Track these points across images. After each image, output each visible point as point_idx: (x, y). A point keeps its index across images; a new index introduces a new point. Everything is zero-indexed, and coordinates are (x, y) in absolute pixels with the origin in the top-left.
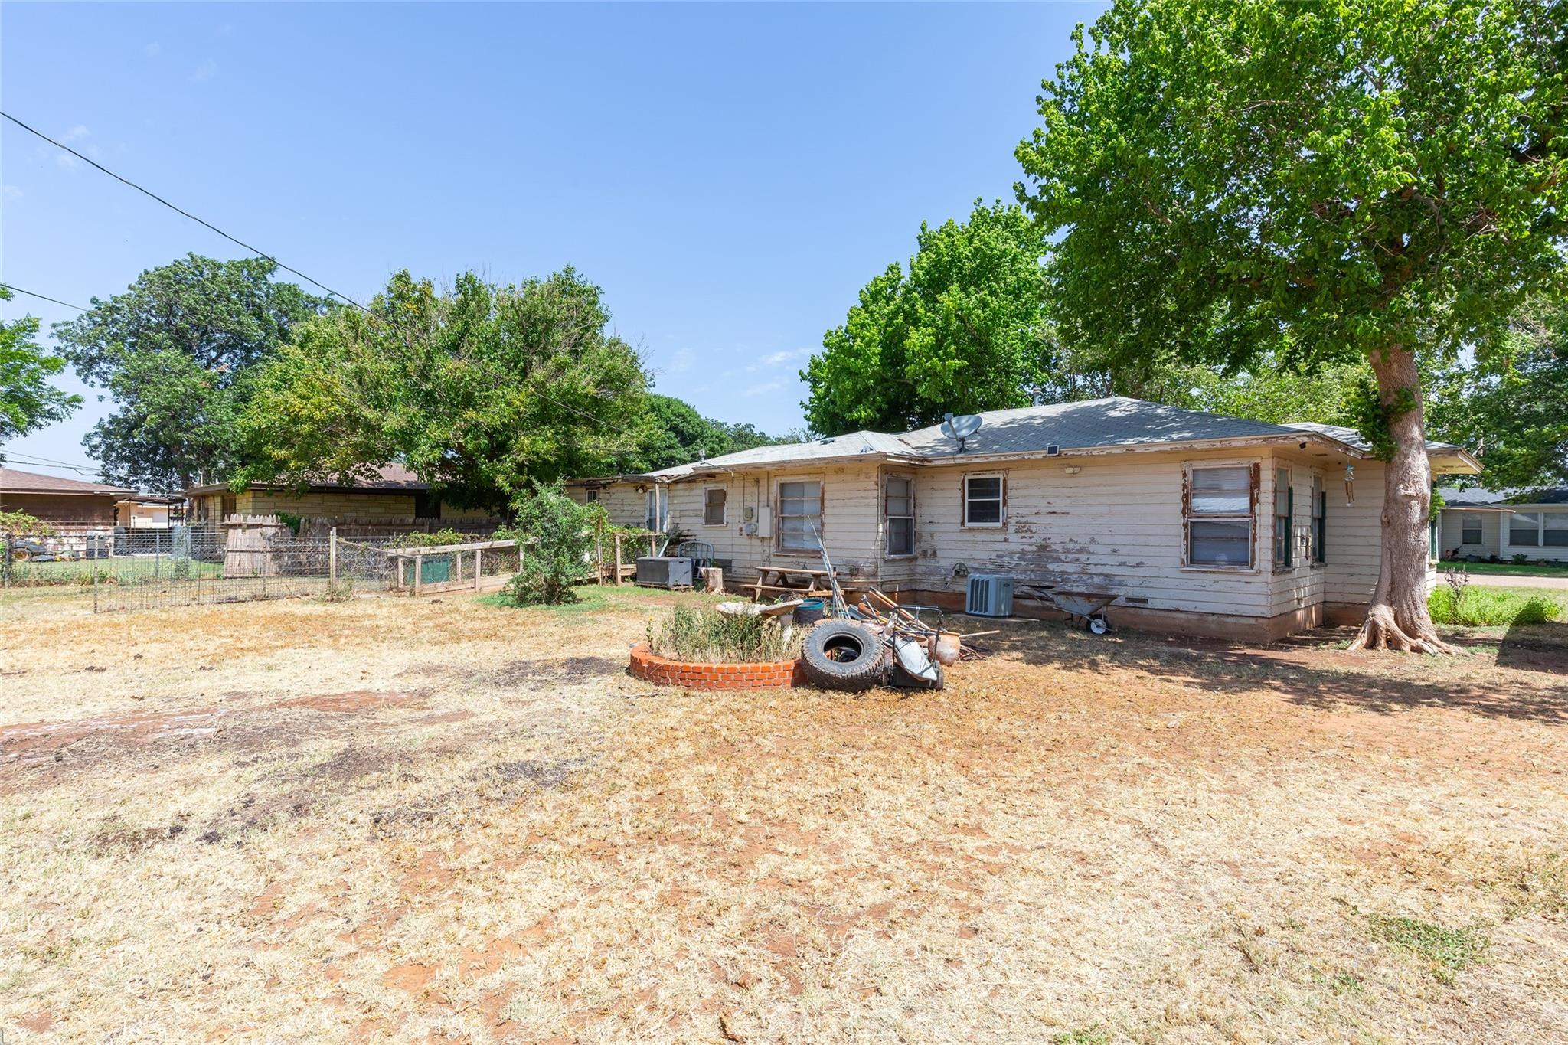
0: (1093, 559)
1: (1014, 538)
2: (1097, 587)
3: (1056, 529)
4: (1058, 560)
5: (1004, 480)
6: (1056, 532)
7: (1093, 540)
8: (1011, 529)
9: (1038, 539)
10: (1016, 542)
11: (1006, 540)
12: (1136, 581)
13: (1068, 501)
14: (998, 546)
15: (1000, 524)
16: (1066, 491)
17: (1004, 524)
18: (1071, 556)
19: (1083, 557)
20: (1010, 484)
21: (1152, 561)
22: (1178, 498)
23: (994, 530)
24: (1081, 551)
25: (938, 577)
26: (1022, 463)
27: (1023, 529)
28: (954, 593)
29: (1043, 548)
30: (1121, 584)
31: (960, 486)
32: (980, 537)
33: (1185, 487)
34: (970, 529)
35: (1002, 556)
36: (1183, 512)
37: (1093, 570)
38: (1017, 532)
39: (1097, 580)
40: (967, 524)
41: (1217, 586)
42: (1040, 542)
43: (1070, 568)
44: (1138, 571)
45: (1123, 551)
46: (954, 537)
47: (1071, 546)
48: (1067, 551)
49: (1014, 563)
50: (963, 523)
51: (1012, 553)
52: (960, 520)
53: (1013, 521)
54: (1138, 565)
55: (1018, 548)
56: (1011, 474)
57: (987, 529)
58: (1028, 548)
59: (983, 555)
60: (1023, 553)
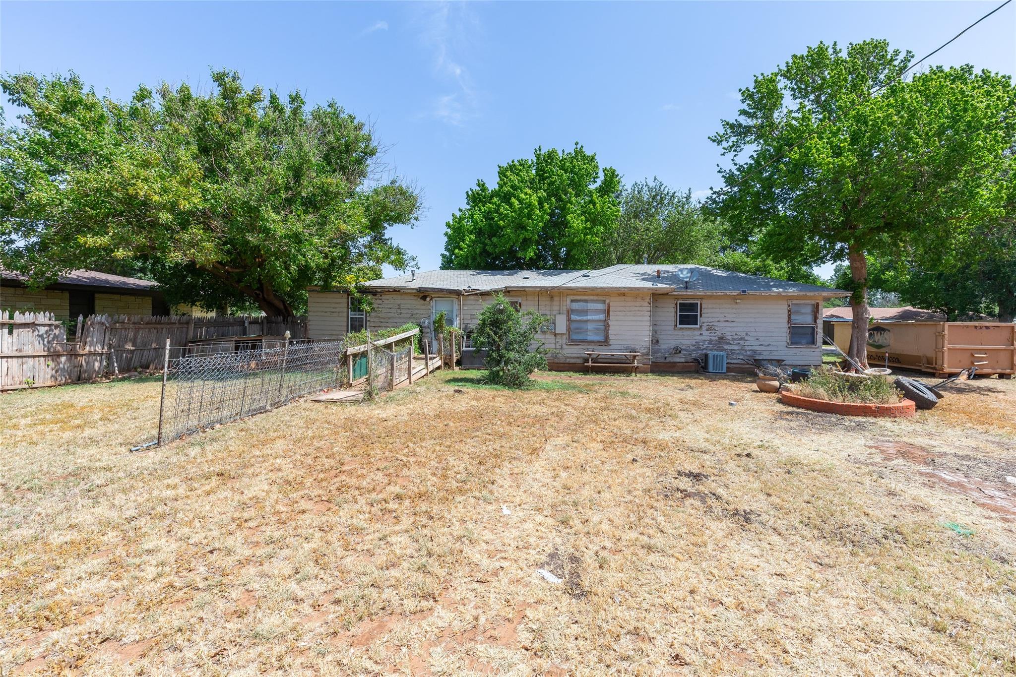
0: (747, 343)
1: (706, 333)
2: (749, 356)
3: (729, 329)
4: (729, 344)
5: (701, 304)
6: (728, 331)
7: (747, 334)
8: (704, 329)
9: (719, 334)
10: (707, 335)
11: (701, 334)
12: (767, 353)
13: (734, 316)
14: (696, 337)
15: (698, 326)
16: (734, 311)
17: (701, 326)
18: (736, 342)
19: (742, 342)
20: (703, 306)
21: (775, 344)
22: (786, 316)
23: (694, 329)
24: (741, 339)
25: (659, 354)
26: (710, 297)
27: (710, 329)
28: (670, 363)
29: (721, 338)
30: (760, 354)
31: (674, 306)
32: (686, 333)
33: (789, 311)
34: (681, 329)
35: (698, 343)
36: (788, 322)
37: (747, 348)
38: (707, 330)
39: (749, 353)
40: (679, 326)
41: (802, 353)
42: (720, 335)
43: (736, 348)
44: (769, 348)
45: (761, 339)
46: (670, 333)
47: (736, 337)
48: (734, 339)
49: (705, 346)
50: (676, 325)
51: (704, 341)
52: (673, 324)
53: (705, 325)
54: (768, 345)
55: (708, 338)
56: (704, 301)
57: (691, 328)
58: (713, 338)
59: (688, 342)
60: (710, 342)
